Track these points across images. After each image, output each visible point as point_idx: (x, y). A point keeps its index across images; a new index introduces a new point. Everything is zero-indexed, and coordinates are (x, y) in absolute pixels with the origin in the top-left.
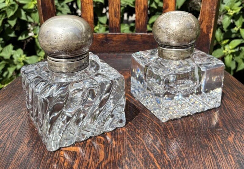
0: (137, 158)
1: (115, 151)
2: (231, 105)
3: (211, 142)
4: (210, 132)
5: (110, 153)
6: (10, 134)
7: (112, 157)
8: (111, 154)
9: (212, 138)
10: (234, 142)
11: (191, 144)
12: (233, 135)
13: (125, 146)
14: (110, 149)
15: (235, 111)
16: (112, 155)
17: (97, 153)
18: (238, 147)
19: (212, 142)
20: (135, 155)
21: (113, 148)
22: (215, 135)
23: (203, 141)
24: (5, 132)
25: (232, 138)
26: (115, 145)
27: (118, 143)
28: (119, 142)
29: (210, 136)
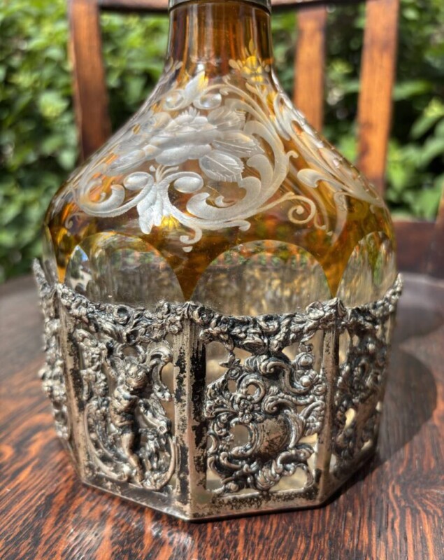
0: (40, 553)
3: (386, 543)
4: (396, 497)
9: (396, 526)
11: (297, 538)
13: (43, 495)
19: (391, 544)
20: (44, 540)
22: (415, 512)
23: (352, 532)
27: (32, 481)
28: (37, 476)
29: (391, 515)
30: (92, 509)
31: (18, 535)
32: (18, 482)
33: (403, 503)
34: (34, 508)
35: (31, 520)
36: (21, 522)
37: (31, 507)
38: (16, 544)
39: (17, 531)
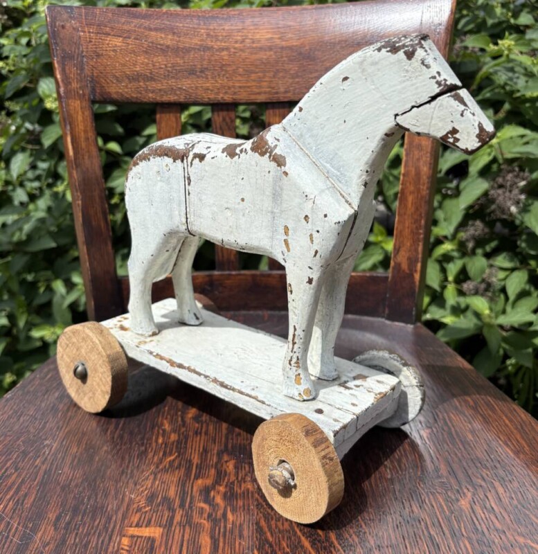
0: (277, 549)
1: (232, 535)
2: (463, 425)
3: (425, 510)
4: (421, 488)
5: (221, 540)
6: (18, 500)
7: (226, 549)
8: (224, 543)
9: (427, 501)
10: (472, 508)
11: (386, 516)
12: (469, 495)
13: (252, 524)
14: (222, 530)
15: (472, 439)
16: (226, 545)
17: (196, 540)
18: (481, 521)
19: (428, 510)
20: (273, 543)
21: (228, 529)
22: (433, 494)
24: (8, 497)
25: (467, 500)
26: (233, 521)
27: (239, 519)
28: (239, 515)
29: (423, 497)
30: (283, 524)
31: (260, 544)
32: (231, 521)
33: (426, 490)
34: (255, 531)
35: (259, 537)
36: (255, 539)
37: (253, 530)
38: (263, 549)
39: (257, 543)
